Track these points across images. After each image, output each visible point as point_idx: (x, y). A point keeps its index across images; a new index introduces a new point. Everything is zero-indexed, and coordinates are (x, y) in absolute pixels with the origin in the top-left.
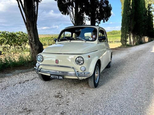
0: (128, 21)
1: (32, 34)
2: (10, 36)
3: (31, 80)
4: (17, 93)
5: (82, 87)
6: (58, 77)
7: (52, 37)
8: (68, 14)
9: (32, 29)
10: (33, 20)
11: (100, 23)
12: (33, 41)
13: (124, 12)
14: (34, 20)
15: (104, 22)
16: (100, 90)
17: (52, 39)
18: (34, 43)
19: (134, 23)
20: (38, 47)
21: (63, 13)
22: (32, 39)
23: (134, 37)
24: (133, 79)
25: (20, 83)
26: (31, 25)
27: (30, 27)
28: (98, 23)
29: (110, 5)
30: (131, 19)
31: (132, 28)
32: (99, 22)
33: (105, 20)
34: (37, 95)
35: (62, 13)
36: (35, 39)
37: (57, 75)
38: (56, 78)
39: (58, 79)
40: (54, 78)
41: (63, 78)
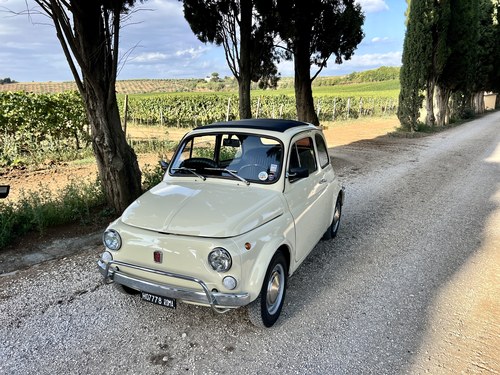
0: (424, 48)
1: (102, 121)
2: (39, 106)
3: (93, 291)
4: (50, 343)
5: (234, 322)
6: (163, 301)
7: (176, 100)
8: (218, 43)
9: (100, 105)
10: (104, 79)
11: (324, 64)
12: (106, 143)
13: (411, 16)
14: (107, 79)
15: (339, 61)
16: (281, 333)
17: (175, 104)
18: (109, 152)
19: (447, 52)
20: (119, 164)
21: (203, 40)
22: (102, 138)
23: (443, 97)
24: (393, 288)
25: (60, 302)
26: (97, 94)
27: (94, 99)
28: (319, 64)
29: (359, 7)
30: (435, 38)
31: (439, 68)
32: (322, 61)
33: (343, 57)
34: (104, 350)
35: (199, 38)
36: (111, 136)
37: (159, 296)
38: (157, 303)
39: (162, 305)
40: (150, 301)
41: (175, 305)
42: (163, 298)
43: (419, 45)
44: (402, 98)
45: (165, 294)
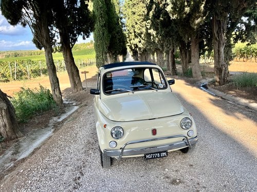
6: (160, 155)
11: (76, 40)
15: (84, 39)
19: (109, 36)
23: (110, 56)
33: (85, 36)
37: (157, 153)
38: (157, 157)
39: (160, 157)
40: (152, 158)
41: (167, 154)
42: (160, 153)
43: (101, 33)
44: (97, 57)
45: (160, 150)
